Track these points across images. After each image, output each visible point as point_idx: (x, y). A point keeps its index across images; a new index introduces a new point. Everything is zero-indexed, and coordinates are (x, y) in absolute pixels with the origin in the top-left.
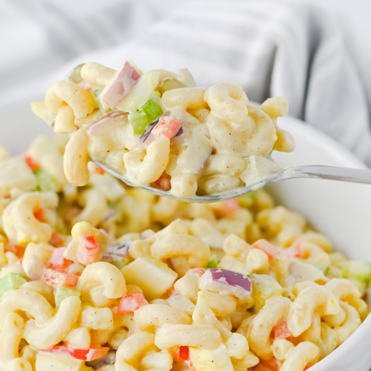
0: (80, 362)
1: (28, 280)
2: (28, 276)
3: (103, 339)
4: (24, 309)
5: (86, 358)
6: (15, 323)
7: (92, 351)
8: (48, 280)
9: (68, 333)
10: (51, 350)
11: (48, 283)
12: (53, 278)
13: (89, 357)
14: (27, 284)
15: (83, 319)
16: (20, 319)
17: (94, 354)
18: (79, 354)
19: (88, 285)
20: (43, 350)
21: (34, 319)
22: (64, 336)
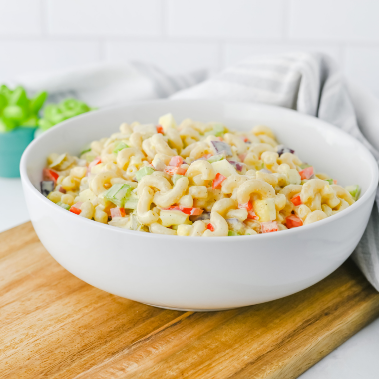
0: (187, 216)
1: (155, 170)
2: (156, 168)
3: (201, 204)
4: (154, 185)
5: (190, 213)
6: (149, 192)
7: (194, 210)
8: (167, 171)
9: (181, 197)
10: (169, 209)
11: (168, 173)
12: (170, 170)
13: (192, 213)
14: (155, 172)
15: (190, 191)
16: (152, 191)
17: (195, 211)
18: (186, 211)
19: (192, 174)
20: (165, 209)
21: (160, 191)
22: (178, 199)
